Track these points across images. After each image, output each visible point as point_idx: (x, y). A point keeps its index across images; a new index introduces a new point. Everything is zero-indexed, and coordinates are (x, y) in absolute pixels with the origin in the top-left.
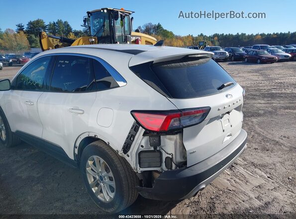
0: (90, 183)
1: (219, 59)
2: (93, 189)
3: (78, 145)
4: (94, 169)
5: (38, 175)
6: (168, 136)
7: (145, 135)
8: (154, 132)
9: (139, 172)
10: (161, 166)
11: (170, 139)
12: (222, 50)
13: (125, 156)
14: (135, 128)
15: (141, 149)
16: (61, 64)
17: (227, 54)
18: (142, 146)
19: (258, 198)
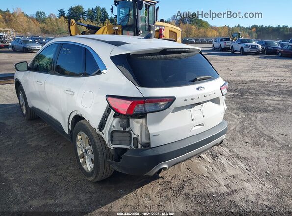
0: (79, 154)
1: (250, 52)
2: (80, 160)
3: (70, 121)
4: (82, 143)
5: (45, 145)
6: (137, 120)
7: (115, 116)
8: (122, 114)
9: (112, 148)
10: (130, 144)
11: (138, 122)
12: (254, 43)
13: (101, 133)
14: (108, 111)
15: (113, 129)
16: (64, 51)
17: (260, 47)
18: (114, 126)
19: (227, 186)
